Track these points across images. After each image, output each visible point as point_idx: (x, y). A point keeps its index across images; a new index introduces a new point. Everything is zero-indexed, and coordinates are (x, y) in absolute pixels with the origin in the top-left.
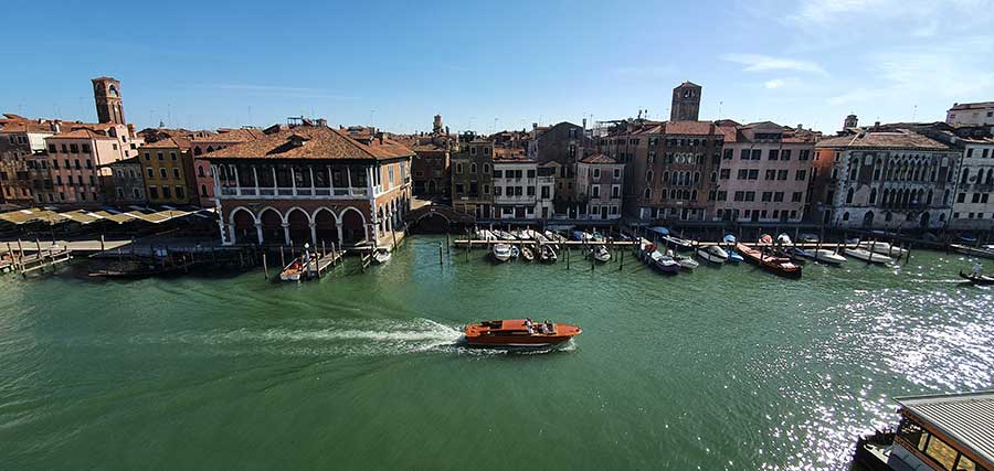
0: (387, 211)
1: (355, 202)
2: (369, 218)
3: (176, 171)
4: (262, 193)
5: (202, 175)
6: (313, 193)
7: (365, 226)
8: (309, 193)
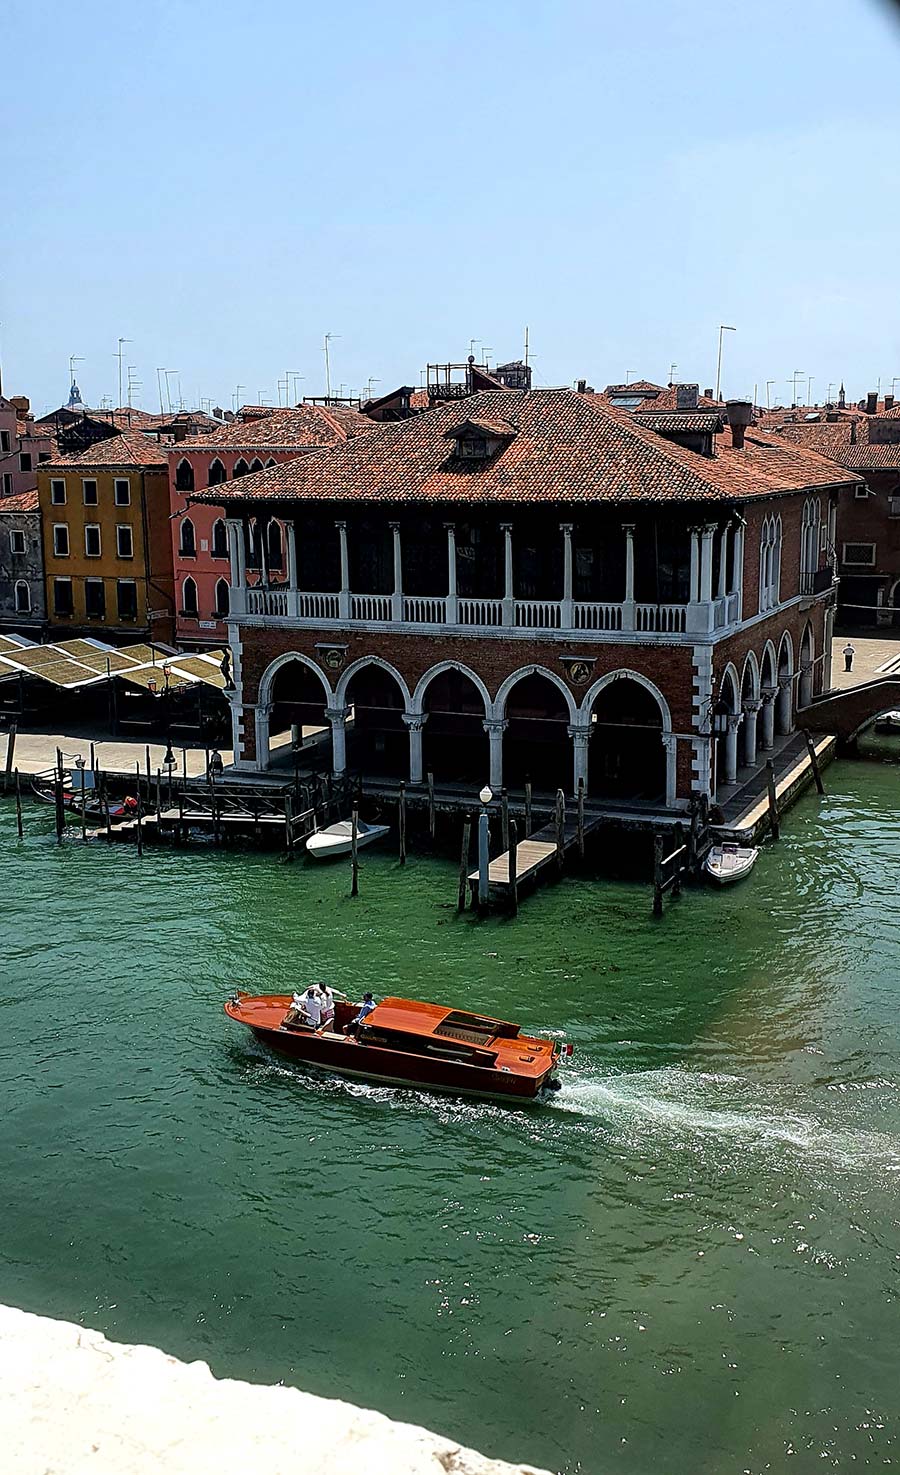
0: (747, 692)
1: (637, 655)
2: (683, 711)
3: (125, 534)
4: (357, 611)
5: (189, 550)
6: (508, 617)
7: (670, 742)
8: (496, 618)
